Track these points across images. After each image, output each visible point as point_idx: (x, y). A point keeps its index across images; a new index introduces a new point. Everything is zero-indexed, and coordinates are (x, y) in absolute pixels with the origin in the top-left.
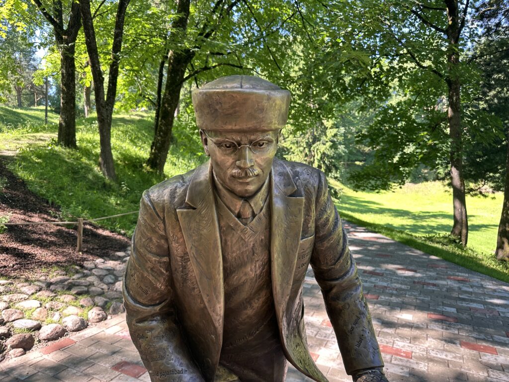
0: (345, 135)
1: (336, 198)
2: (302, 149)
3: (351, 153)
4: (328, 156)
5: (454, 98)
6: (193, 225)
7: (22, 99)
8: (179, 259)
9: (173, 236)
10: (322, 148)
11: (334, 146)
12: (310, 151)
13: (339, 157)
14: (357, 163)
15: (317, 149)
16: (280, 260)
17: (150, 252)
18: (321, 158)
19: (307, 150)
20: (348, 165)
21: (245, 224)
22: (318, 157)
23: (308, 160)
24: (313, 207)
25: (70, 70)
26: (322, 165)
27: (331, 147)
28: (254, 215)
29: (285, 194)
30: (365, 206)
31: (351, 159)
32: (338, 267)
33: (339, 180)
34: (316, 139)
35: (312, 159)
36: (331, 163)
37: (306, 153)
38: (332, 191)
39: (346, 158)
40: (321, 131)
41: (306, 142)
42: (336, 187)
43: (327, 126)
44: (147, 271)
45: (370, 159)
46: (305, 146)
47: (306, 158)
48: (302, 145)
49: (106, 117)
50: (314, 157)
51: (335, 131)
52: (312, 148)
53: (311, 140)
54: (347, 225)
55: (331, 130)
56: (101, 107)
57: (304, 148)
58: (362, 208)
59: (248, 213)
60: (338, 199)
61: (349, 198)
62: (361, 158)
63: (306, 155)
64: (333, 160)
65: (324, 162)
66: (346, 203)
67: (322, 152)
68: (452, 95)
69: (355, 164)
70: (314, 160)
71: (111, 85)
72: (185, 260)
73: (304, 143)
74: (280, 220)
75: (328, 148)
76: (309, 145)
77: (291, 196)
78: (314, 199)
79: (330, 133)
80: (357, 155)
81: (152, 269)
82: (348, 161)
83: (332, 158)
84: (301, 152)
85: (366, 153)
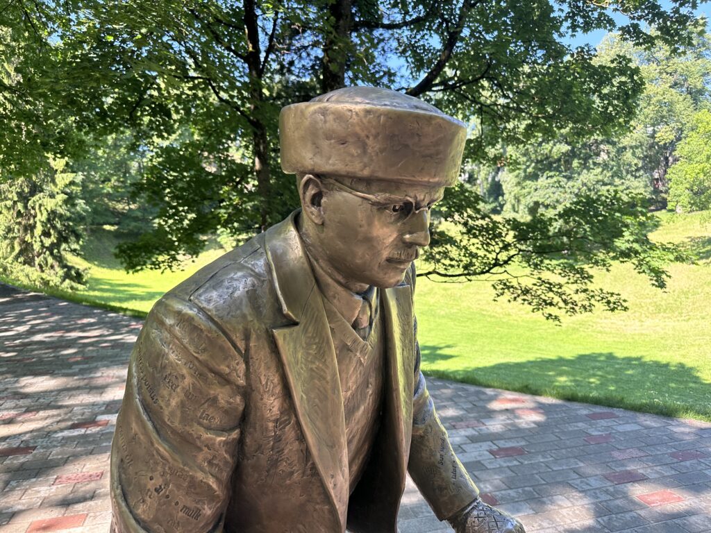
0: (84, 185)
1: (79, 283)
2: (9, 203)
3: (95, 211)
4: (61, 216)
5: (262, 148)
8: (271, 425)
9: (267, 383)
10: (50, 204)
11: (70, 200)
12: (26, 207)
13: (80, 219)
14: (107, 227)
15: (40, 205)
17: (208, 429)
18: (48, 220)
19: (20, 206)
20: (92, 230)
21: (364, 338)
22: (42, 217)
23: (23, 223)
26: (52, 232)
27: (66, 202)
30: (125, 291)
31: (97, 221)
33: (78, 255)
34: (35, 189)
35: (32, 221)
36: (68, 227)
37: (19, 211)
38: (73, 272)
39: (89, 220)
40: (44, 174)
41: (17, 193)
42: (77, 267)
43: (55, 168)
44: (202, 470)
45: (127, 221)
46: (16, 199)
47: (19, 220)
48: (10, 196)
50: (35, 217)
51: (69, 177)
52: (30, 203)
53: (26, 190)
54: (134, 323)
55: (64, 175)
57: (15, 203)
58: (121, 295)
59: (367, 319)
60: (84, 284)
61: (98, 281)
62: (112, 220)
63: (19, 214)
64: (71, 224)
65: (54, 227)
66: (94, 290)
67: (49, 210)
68: (259, 142)
69: (104, 230)
70: (36, 222)
72: (280, 424)
73: (14, 194)
75: (60, 203)
76: (23, 198)
79: (63, 179)
80: (107, 216)
81: (210, 463)
82: (93, 224)
83: (69, 219)
84: (9, 209)
85: (118, 213)
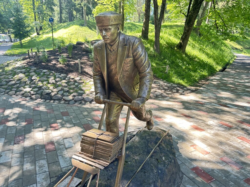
6: (101, 52)
7: (140, 18)
16: (118, 63)
21: (111, 53)
24: (131, 49)
25: (148, 3)
28: (114, 50)
29: (123, 45)
32: (141, 69)
49: (158, 24)
56: (156, 20)
59: (112, 50)
71: (162, 9)
74: (120, 52)
77: (124, 45)
78: (131, 47)
